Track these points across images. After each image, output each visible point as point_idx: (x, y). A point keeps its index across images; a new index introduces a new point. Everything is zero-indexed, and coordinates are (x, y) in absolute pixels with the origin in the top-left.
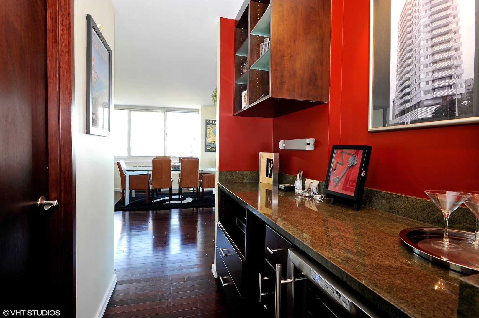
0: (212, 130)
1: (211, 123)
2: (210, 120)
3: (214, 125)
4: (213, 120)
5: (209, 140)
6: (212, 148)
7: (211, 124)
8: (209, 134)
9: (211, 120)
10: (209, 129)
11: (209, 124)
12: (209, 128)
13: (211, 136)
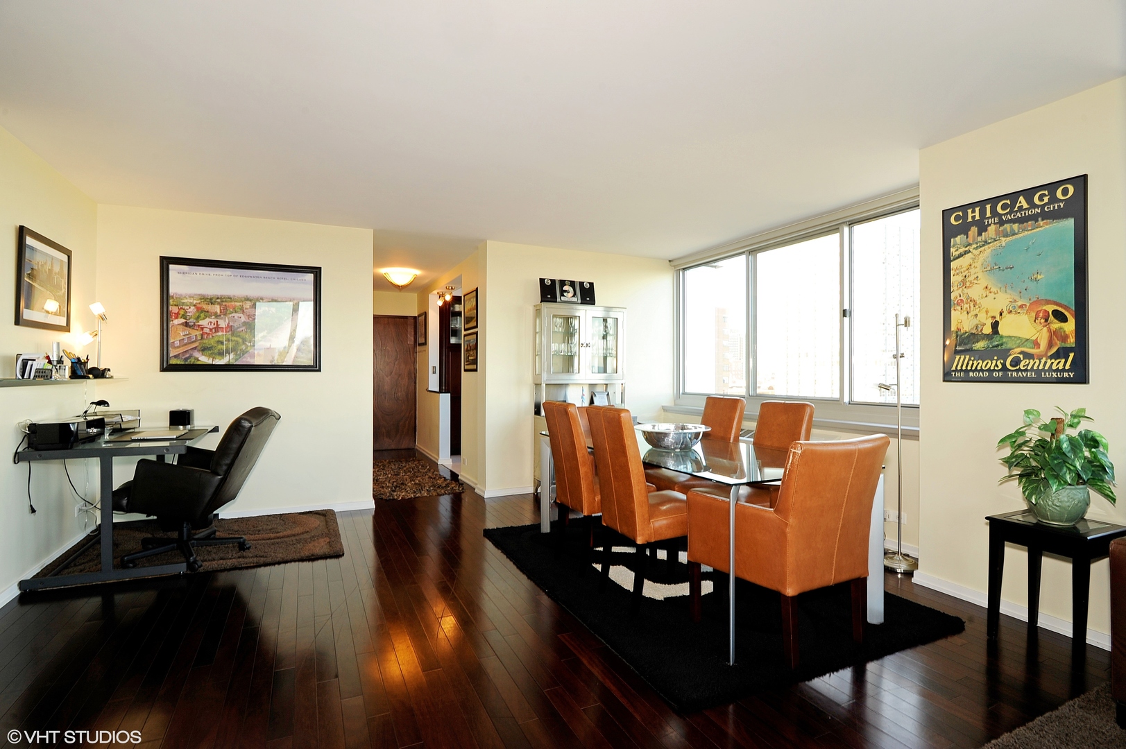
0: (981, 259)
1: (974, 223)
2: (964, 208)
3: (992, 229)
4: (981, 203)
5: (963, 321)
6: (981, 364)
7: (974, 230)
8: (963, 282)
9: (972, 205)
10: (961, 256)
11: (964, 229)
12: (962, 250)
13: (975, 292)
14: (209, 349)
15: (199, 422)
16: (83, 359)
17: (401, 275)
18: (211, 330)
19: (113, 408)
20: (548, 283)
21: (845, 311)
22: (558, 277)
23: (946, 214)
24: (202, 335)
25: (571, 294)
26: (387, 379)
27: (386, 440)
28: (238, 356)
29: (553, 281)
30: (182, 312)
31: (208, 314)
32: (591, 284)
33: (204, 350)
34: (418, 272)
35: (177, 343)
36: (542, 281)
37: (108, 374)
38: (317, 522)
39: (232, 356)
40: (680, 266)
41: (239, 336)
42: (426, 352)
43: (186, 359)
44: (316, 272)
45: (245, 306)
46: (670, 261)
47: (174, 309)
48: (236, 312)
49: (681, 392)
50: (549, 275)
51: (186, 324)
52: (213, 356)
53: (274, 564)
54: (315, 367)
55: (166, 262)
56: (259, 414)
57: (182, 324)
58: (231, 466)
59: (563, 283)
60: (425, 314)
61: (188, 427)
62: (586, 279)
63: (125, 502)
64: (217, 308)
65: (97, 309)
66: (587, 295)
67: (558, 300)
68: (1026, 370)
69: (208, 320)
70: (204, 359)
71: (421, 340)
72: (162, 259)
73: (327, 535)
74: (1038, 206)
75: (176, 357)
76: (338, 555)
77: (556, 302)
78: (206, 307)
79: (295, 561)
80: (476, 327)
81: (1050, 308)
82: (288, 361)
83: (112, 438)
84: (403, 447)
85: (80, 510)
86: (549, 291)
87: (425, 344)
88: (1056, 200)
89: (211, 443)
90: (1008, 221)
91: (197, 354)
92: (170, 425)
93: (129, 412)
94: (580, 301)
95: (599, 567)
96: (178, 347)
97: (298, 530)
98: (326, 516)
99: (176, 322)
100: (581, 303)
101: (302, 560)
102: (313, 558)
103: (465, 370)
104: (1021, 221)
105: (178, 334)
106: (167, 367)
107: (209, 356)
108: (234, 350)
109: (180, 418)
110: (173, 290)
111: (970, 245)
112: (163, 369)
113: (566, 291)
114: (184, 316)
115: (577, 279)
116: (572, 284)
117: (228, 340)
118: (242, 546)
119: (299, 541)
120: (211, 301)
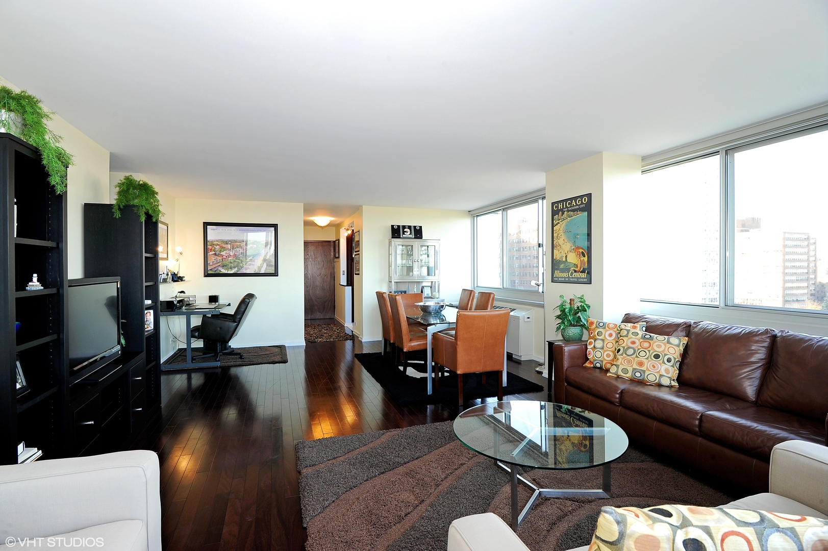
1: (561, 210)
2: (557, 203)
3: (565, 213)
4: (563, 201)
5: (557, 255)
6: (562, 275)
7: (560, 213)
8: (557, 237)
10: (556, 224)
11: (557, 212)
12: (557, 222)
13: (560, 241)
14: (226, 266)
15: (222, 301)
16: (176, 273)
17: (322, 220)
18: (226, 256)
19: (187, 294)
20: (396, 227)
21: (539, 244)
22: (401, 224)
23: (553, 204)
24: (222, 259)
25: (409, 233)
26: (318, 278)
27: (318, 313)
28: (239, 270)
29: (399, 226)
30: (213, 248)
31: (225, 249)
32: (421, 227)
33: (223, 266)
34: (332, 219)
35: (211, 264)
36: (392, 226)
37: (184, 279)
38: (277, 350)
39: (236, 269)
40: (474, 214)
41: (239, 259)
42: (339, 262)
43: (215, 271)
44: (275, 226)
45: (242, 245)
46: (469, 211)
47: (210, 247)
48: (238, 248)
49: (476, 286)
50: (397, 223)
51: (215, 254)
52: (227, 269)
53: (257, 364)
54: (275, 274)
55: (206, 225)
56: (250, 296)
57: (213, 254)
58: (241, 319)
59: (404, 227)
60: (339, 240)
61: (217, 303)
62: (417, 224)
63: (197, 334)
64: (229, 246)
65: (179, 249)
66: (418, 233)
67: (401, 236)
68: (574, 278)
69: (225, 252)
70: (224, 271)
71: (337, 256)
72: (204, 223)
73: (281, 355)
74: (584, 204)
75: (210, 270)
76: (285, 362)
77: (400, 238)
78: (224, 246)
79: (266, 363)
80: (359, 251)
81: (581, 251)
82: (262, 272)
83: (186, 308)
84: (327, 317)
85: (172, 341)
86: (396, 232)
87: (339, 257)
88: (582, 203)
89: (231, 311)
90: (571, 211)
91: (220, 269)
92: (209, 302)
93: (192, 296)
94: (413, 237)
95: (401, 368)
96: (212, 265)
97: (267, 353)
98: (282, 348)
99: (211, 253)
100: (415, 238)
101: (269, 363)
102: (274, 363)
103: (356, 274)
104: (573, 211)
105: (212, 259)
106: (207, 275)
107: (226, 269)
108: (237, 266)
109: (213, 299)
110: (209, 238)
111: (559, 220)
112: (205, 276)
113: (405, 232)
114: (214, 251)
115: (412, 224)
116: (410, 227)
117: (235, 261)
118: (241, 357)
119: (268, 357)
120: (226, 243)
